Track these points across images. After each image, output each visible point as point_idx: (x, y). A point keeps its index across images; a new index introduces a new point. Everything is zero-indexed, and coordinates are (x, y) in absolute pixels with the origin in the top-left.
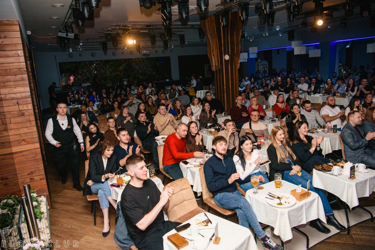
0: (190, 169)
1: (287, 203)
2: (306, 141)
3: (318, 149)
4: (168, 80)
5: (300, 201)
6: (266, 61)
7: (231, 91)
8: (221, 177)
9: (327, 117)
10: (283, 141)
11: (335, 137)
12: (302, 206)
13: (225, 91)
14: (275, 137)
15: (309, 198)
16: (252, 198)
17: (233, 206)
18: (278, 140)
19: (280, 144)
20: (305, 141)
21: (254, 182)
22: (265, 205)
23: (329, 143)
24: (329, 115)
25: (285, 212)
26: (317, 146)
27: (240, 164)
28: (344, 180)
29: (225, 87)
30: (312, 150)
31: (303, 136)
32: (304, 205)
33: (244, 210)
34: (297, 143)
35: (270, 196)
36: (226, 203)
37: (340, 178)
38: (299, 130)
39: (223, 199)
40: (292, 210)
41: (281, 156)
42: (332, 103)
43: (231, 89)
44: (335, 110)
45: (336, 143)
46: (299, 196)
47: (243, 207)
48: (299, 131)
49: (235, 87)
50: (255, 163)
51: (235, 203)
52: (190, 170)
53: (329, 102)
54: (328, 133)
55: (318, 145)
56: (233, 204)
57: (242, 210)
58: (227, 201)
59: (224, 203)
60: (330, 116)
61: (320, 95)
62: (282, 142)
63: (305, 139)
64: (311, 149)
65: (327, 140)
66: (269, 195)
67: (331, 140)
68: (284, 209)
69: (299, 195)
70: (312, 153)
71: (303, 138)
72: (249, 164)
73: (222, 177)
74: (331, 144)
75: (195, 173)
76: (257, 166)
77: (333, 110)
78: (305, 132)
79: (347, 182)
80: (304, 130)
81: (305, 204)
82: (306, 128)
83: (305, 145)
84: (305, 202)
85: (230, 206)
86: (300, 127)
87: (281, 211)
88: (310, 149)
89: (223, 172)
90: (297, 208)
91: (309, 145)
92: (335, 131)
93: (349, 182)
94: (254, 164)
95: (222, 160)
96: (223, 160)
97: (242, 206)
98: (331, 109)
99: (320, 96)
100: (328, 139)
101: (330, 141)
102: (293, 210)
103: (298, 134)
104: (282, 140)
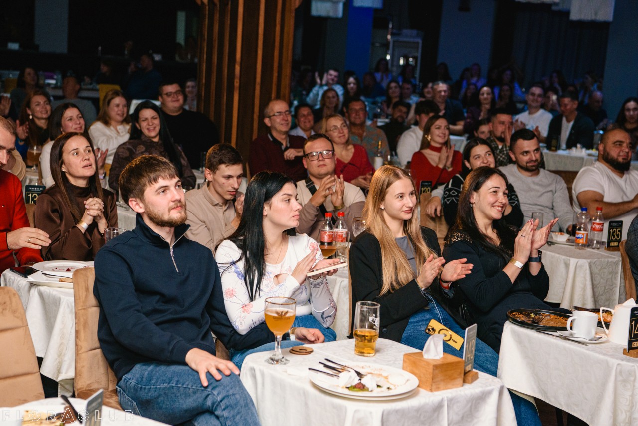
0: (42, 288)
1: (384, 388)
2: (498, 242)
3: (535, 270)
4: (14, 46)
5: (431, 390)
6: (414, 32)
7: (258, 88)
8: (157, 306)
9: (597, 201)
10: (410, 221)
11: (610, 260)
12: (438, 407)
13: (237, 84)
14: (380, 203)
15: (467, 386)
16: (263, 375)
17: (185, 406)
18: (394, 218)
19: (399, 232)
20: (491, 239)
21: (275, 315)
22: (305, 394)
23: (586, 280)
24: (602, 196)
25: (371, 413)
26: (530, 259)
27: (238, 274)
28: (605, 354)
29: (238, 68)
30: (513, 269)
31: (488, 222)
32: (445, 403)
33: (226, 413)
34: (461, 241)
35: (326, 366)
36: (160, 395)
37: (592, 350)
38: (475, 197)
39: (153, 381)
40: (397, 411)
41: (396, 274)
42: (619, 155)
43: (258, 79)
44: (626, 181)
45: (612, 285)
46: (431, 370)
47: (223, 405)
48: (472, 200)
49: (275, 74)
50: (294, 273)
51: (195, 393)
52: (41, 295)
53: (608, 149)
54: (589, 250)
55: (535, 256)
56: (188, 395)
57: (218, 417)
58: (166, 385)
59: (152, 394)
60: (606, 199)
61: (590, 151)
62: (406, 224)
63: (491, 233)
64: (510, 264)
65: (581, 267)
66: (322, 365)
67: (596, 271)
68: (371, 404)
69: (431, 367)
70: (513, 281)
71: (486, 230)
72: (272, 276)
73: (162, 308)
74: (593, 287)
75: (57, 302)
76: (301, 284)
77: (621, 181)
78: (493, 205)
79: (614, 362)
80: (491, 199)
81: (451, 400)
82: (501, 194)
83: (492, 250)
84: (450, 395)
85: (177, 405)
86: (477, 187)
87: (356, 411)
88: (505, 264)
89: (169, 289)
90: (418, 410)
91: (504, 252)
92: (616, 244)
93: (622, 360)
94: (292, 277)
95: (166, 245)
96: (174, 247)
97: (219, 399)
98: (614, 176)
99: (589, 155)
100: (584, 263)
101: (591, 274)
102: (401, 413)
103: (470, 211)
104: (407, 217)
